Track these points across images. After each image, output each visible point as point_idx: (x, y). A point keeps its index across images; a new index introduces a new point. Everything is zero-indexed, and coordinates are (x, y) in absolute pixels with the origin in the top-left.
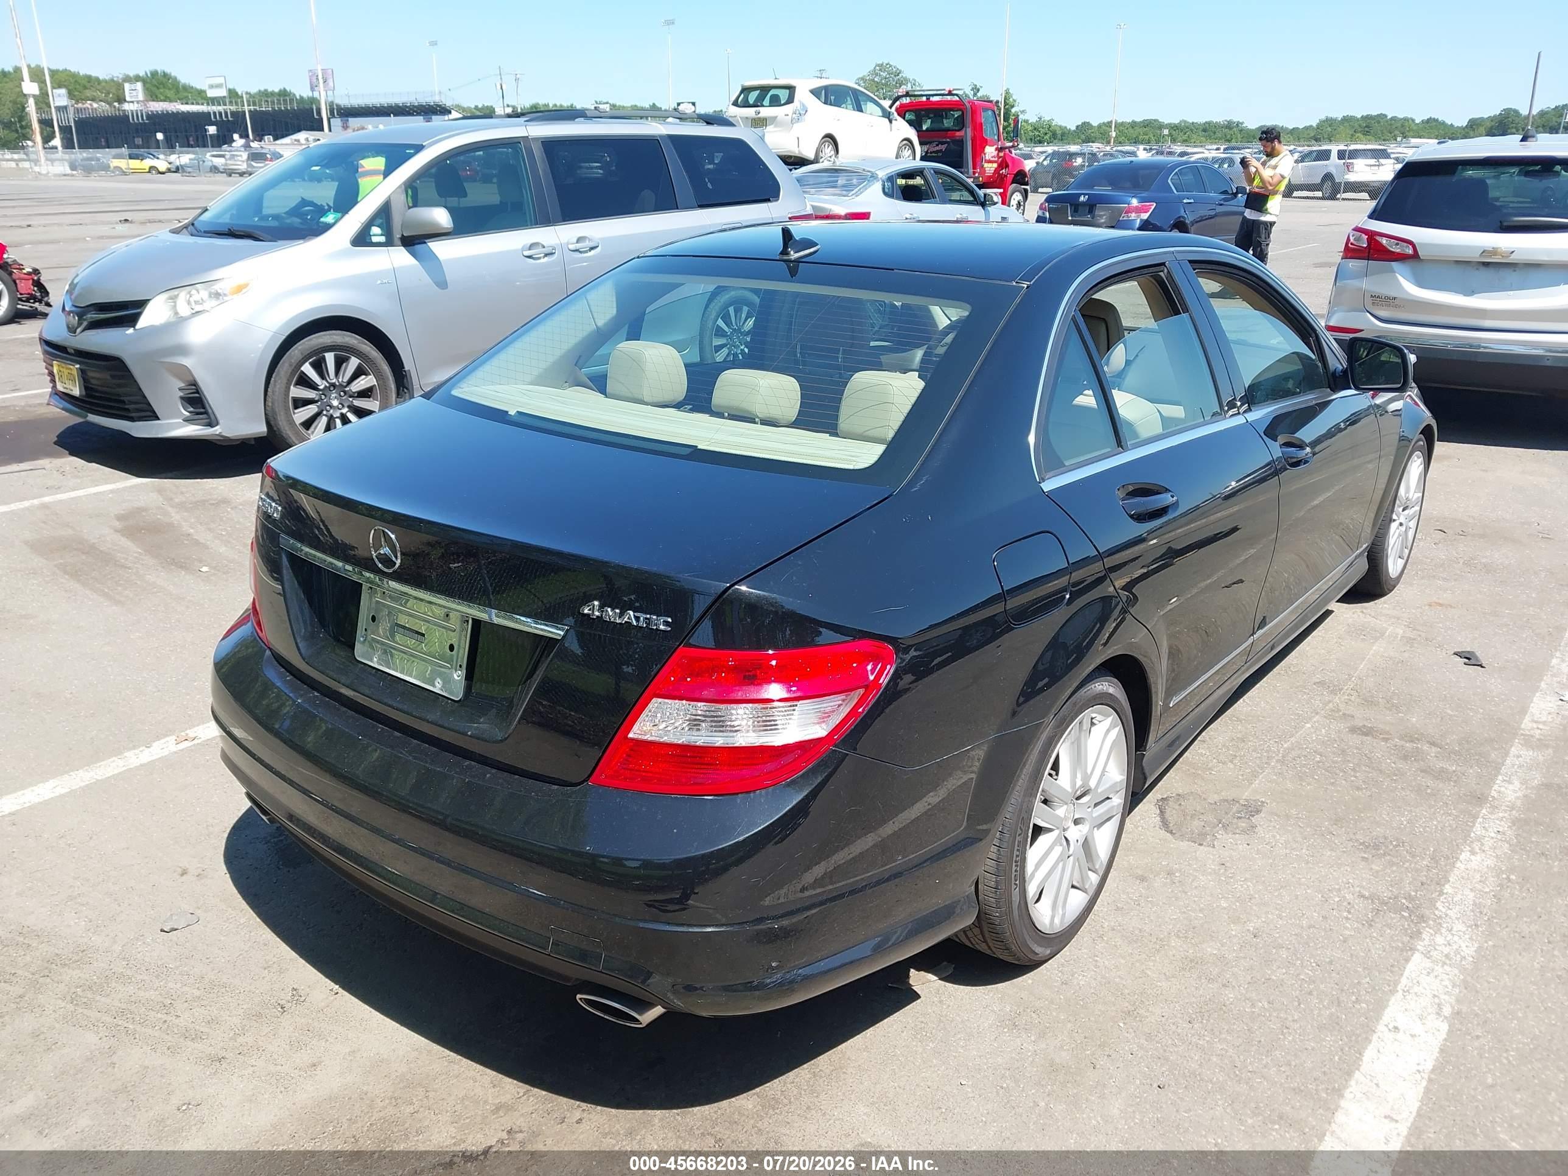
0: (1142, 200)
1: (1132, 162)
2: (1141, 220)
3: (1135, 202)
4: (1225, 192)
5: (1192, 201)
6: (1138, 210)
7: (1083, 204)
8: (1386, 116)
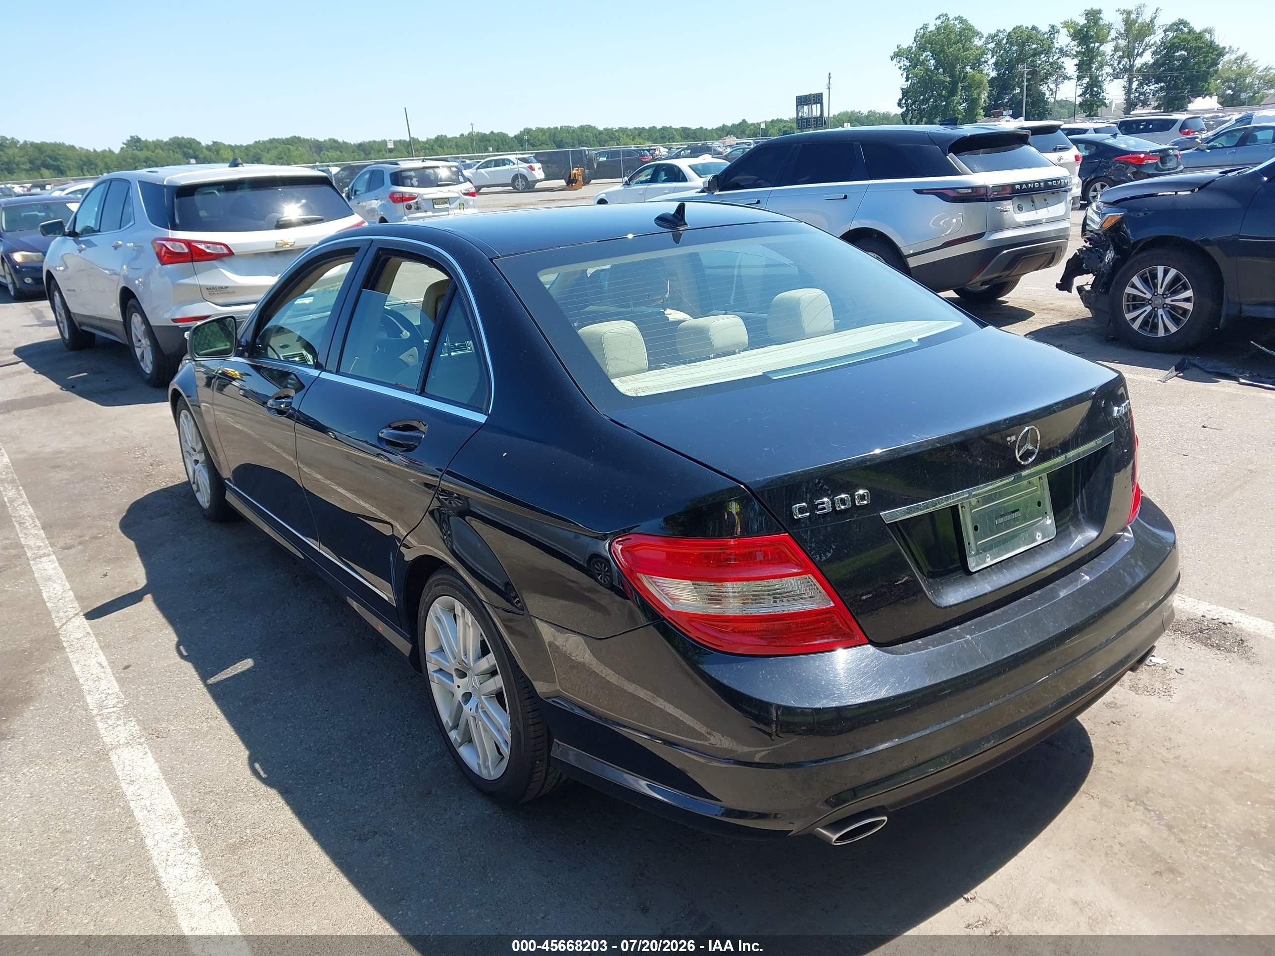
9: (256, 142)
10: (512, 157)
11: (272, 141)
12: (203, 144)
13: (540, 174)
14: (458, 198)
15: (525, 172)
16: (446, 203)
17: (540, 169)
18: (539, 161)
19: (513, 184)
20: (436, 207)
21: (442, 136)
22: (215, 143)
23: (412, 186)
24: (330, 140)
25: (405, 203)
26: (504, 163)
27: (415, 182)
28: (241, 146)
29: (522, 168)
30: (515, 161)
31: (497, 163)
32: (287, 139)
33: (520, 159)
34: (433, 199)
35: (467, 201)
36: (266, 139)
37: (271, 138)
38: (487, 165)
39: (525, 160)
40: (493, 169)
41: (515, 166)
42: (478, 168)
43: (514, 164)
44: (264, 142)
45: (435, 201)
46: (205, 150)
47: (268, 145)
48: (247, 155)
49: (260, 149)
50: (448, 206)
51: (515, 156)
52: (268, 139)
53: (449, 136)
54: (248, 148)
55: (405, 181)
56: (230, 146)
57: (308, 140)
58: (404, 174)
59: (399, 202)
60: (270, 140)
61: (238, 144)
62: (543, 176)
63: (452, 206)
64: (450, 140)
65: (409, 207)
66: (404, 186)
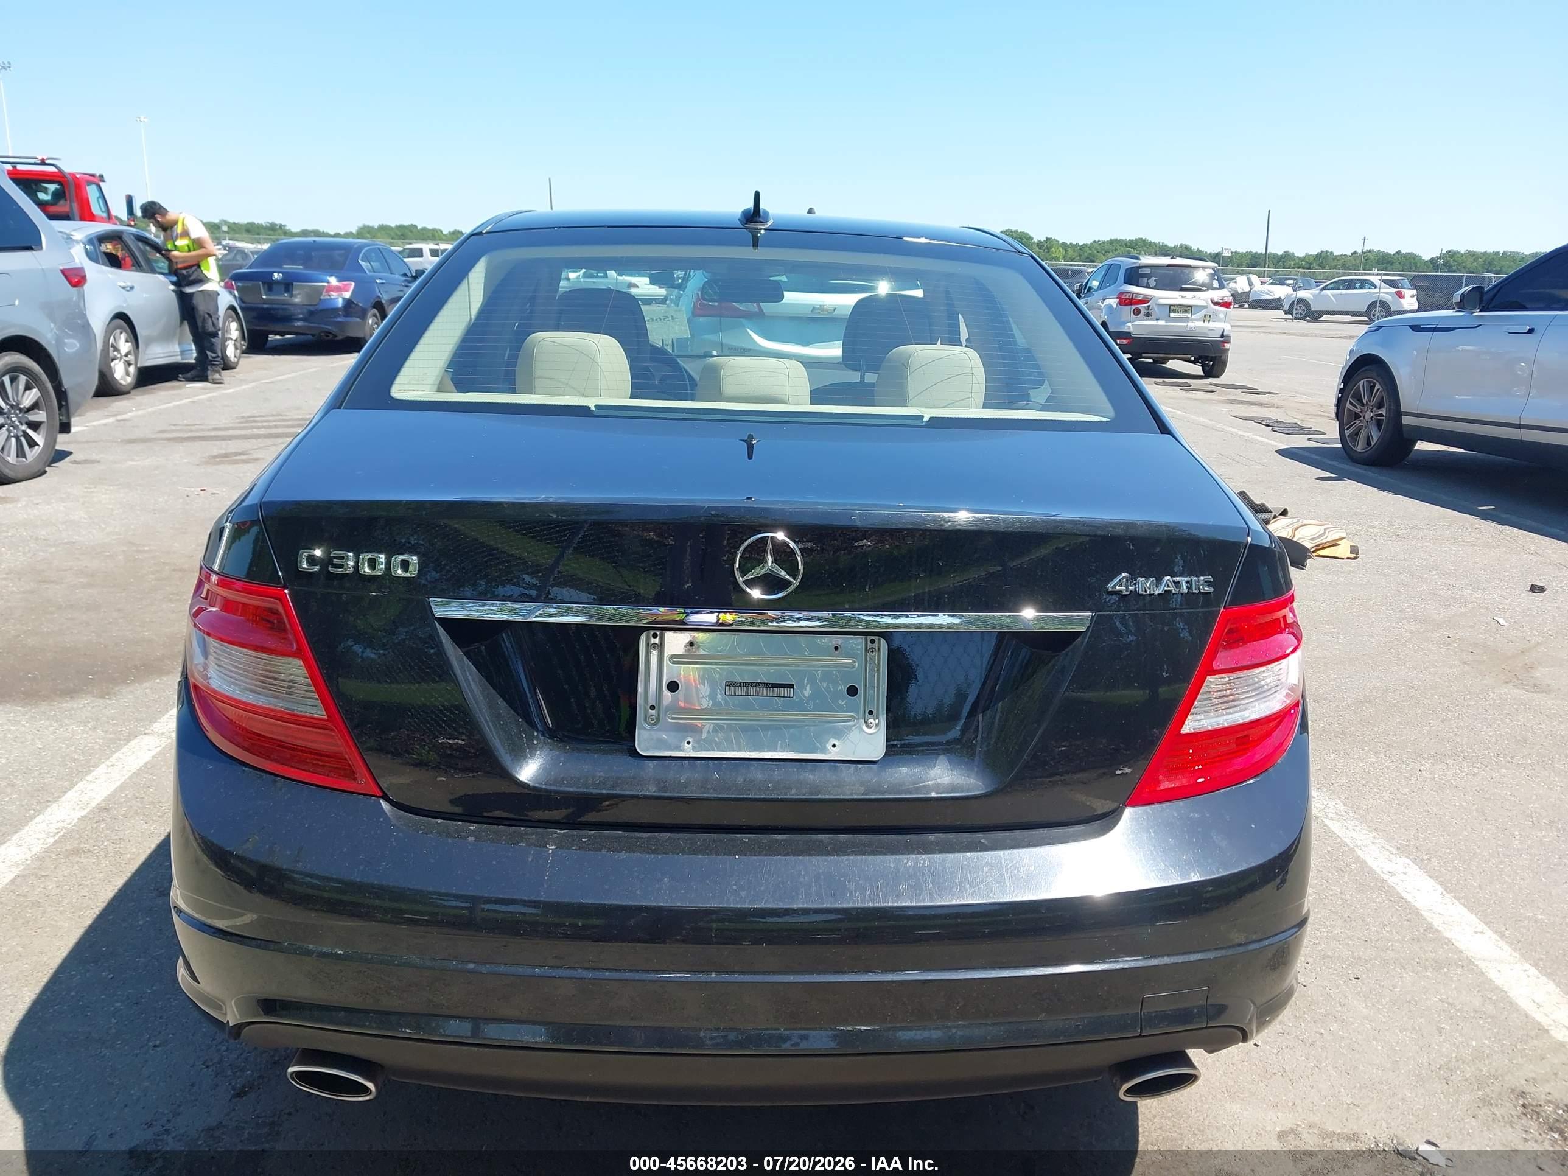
0: (340, 280)
1: (314, 241)
2: (344, 299)
3: (333, 281)
4: (405, 275)
5: (384, 281)
6: (338, 289)
7: (277, 282)
8: (415, 226)
9: (1095, 242)
10: (1375, 279)
11: (1112, 242)
12: (1035, 240)
13: (1411, 304)
14: (1205, 307)
15: (1388, 298)
16: (1186, 312)
17: (1412, 296)
18: (1414, 287)
19: (1367, 313)
20: (1172, 315)
21: (1327, 252)
22: (1048, 239)
23: (1148, 286)
24: (1181, 246)
25: (1134, 307)
26: (1363, 284)
27: (1152, 282)
28: (1076, 245)
29: (1386, 293)
30: (1377, 283)
31: (1351, 285)
32: (1131, 241)
33: (1384, 281)
34: (1170, 306)
35: (1215, 313)
36: (1107, 239)
37: (1113, 238)
38: (1337, 286)
39: (1391, 284)
40: (1344, 292)
41: (1377, 290)
42: (1324, 289)
43: (1376, 287)
44: (1104, 243)
45: (1172, 308)
46: (1035, 246)
47: (1107, 247)
48: (1080, 256)
49: (1096, 249)
50: (1189, 315)
51: (1379, 277)
52: (1109, 239)
53: (1337, 253)
54: (1082, 248)
55: (1141, 279)
56: (1064, 244)
57: (1155, 244)
58: (1141, 271)
59: (1126, 305)
60: (1111, 240)
61: (1074, 243)
62: (1415, 306)
63: (1193, 317)
64: (1336, 258)
65: (1137, 312)
66: (1137, 286)
